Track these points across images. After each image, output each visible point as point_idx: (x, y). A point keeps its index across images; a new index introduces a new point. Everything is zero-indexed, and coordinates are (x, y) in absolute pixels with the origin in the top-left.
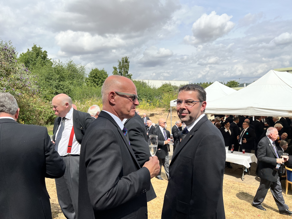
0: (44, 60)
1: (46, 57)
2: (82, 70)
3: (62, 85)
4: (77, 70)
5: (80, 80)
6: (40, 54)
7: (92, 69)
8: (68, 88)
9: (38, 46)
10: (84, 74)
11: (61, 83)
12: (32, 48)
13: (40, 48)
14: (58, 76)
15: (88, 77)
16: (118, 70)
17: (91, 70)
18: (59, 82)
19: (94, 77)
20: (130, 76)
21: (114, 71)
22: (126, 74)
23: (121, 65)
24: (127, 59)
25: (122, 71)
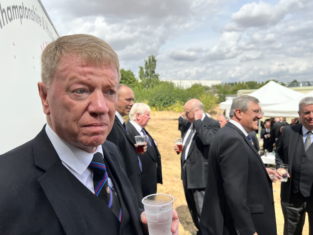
20: (157, 76)
21: (140, 71)
22: (154, 75)
23: (148, 64)
24: (155, 58)
25: (148, 71)
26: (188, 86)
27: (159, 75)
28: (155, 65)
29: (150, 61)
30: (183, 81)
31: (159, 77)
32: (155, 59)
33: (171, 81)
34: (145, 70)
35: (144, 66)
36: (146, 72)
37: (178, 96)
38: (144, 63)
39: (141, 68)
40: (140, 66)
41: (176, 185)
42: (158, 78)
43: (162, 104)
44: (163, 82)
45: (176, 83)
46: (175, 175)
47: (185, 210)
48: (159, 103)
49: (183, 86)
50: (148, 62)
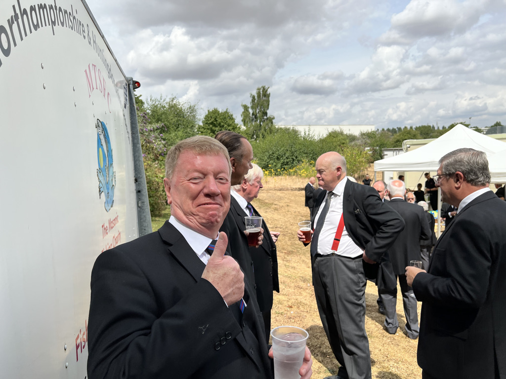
2: (190, 113)
4: (183, 113)
5: (188, 129)
10: (195, 119)
15: (201, 124)
17: (207, 113)
19: (212, 123)
20: (271, 120)
21: (244, 112)
22: (265, 117)
23: (256, 101)
24: (267, 90)
25: (257, 112)
26: (321, 135)
27: (274, 118)
28: (268, 102)
29: (259, 96)
30: (312, 128)
31: (274, 121)
32: (268, 92)
33: (293, 128)
34: (251, 111)
35: (249, 105)
36: (253, 114)
37: (306, 151)
38: (250, 99)
39: (246, 108)
40: (244, 104)
41: (304, 294)
42: (272, 123)
43: (279, 165)
44: (281, 129)
45: (302, 130)
46: (302, 277)
47: (319, 334)
48: (275, 164)
49: (313, 134)
50: (256, 98)
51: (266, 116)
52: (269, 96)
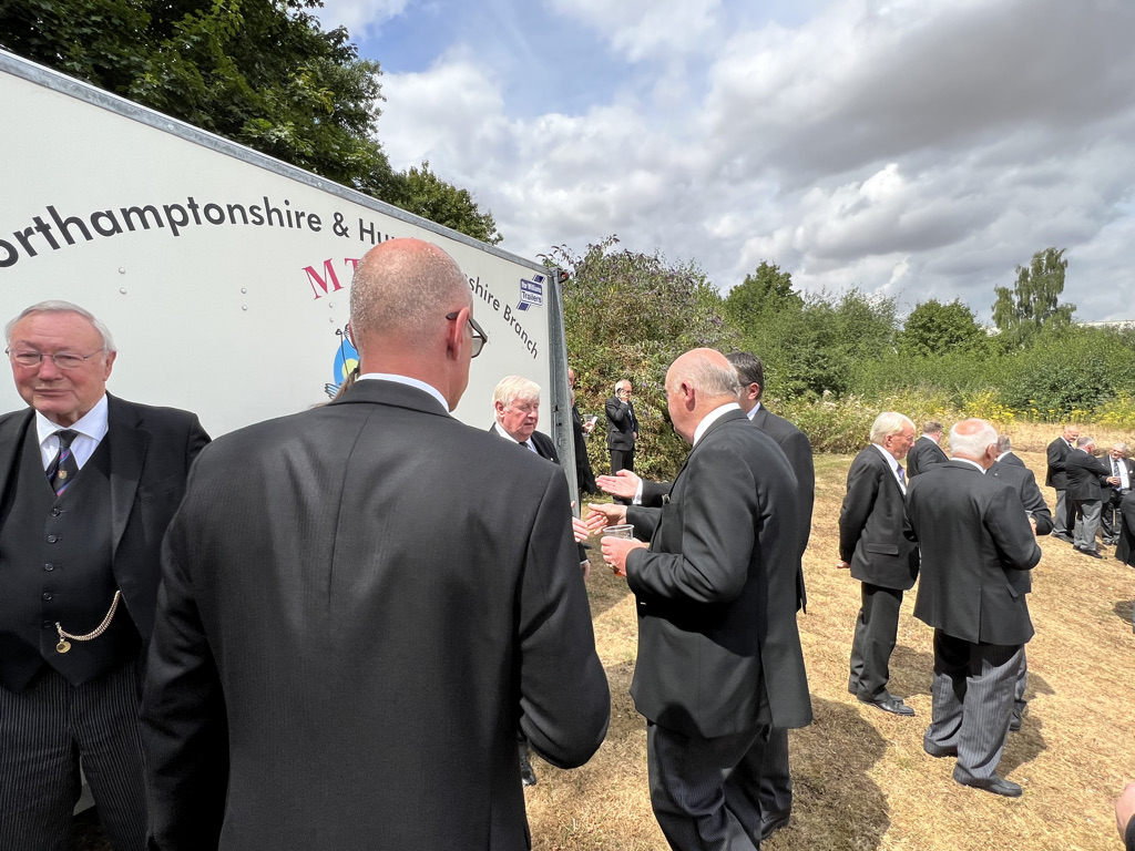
0: (783, 296)
1: (787, 288)
2: (884, 312)
3: (823, 357)
4: (870, 314)
5: (877, 339)
6: (774, 283)
7: (918, 306)
8: (840, 363)
9: (770, 264)
10: (890, 321)
11: (822, 351)
12: (758, 271)
13: (774, 268)
14: (814, 335)
15: (902, 328)
16: (1016, 299)
17: (915, 309)
18: (817, 347)
19: (923, 326)
20: (1066, 314)
21: (999, 302)
22: (1052, 308)
23: (1029, 279)
24: (1059, 256)
25: (1031, 299)
27: (1073, 309)
28: (1061, 277)
29: (1038, 269)
32: (1062, 259)
33: (1127, 325)
35: (1012, 287)
36: (1020, 304)
38: (1016, 277)
39: (1004, 294)
40: (1000, 286)
42: (1069, 319)
43: (1057, 401)
44: (1092, 329)
48: (1045, 398)
50: (1030, 272)
51: (1055, 306)
52: (1063, 266)
